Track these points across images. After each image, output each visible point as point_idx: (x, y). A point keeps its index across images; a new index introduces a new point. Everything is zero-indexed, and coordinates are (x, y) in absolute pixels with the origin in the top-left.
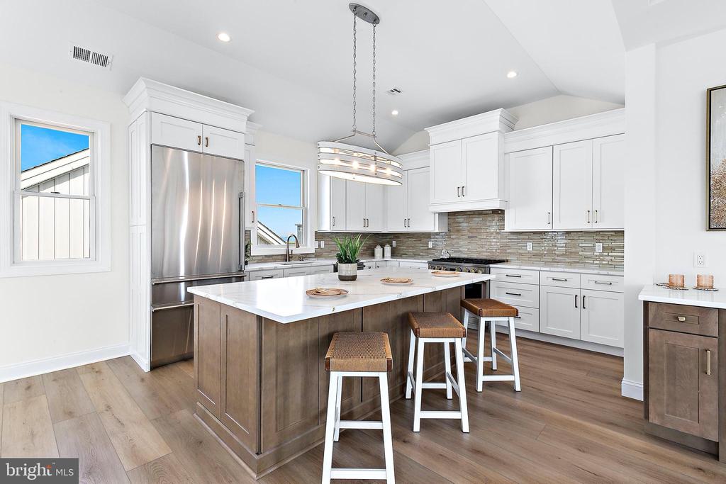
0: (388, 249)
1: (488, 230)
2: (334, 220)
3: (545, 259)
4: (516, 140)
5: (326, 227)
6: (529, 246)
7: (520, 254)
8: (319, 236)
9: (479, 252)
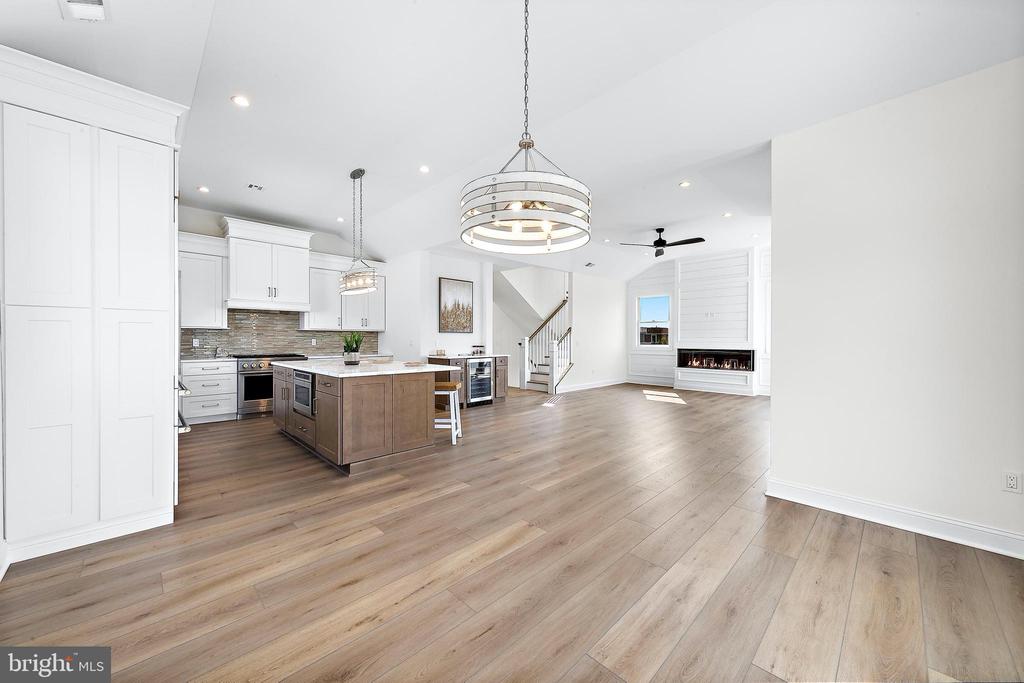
1: (275, 328)
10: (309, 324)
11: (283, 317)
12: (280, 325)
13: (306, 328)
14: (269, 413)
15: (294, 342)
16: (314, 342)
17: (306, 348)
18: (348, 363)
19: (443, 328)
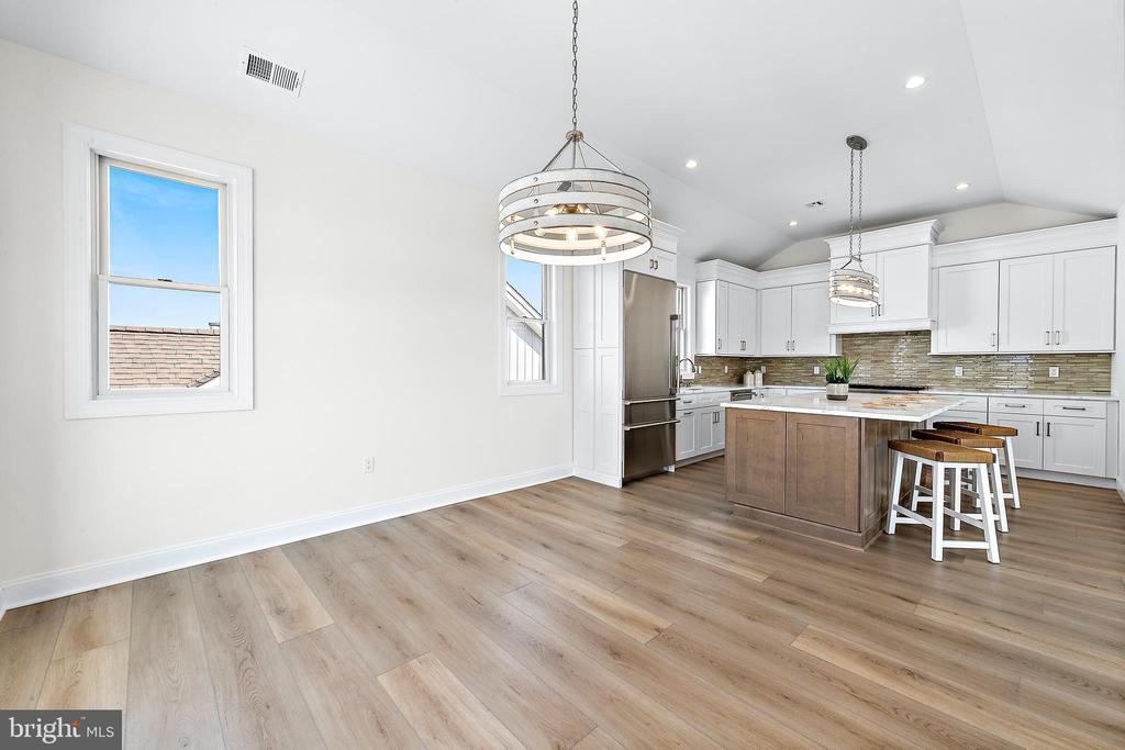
0: (759, 375)
2: (719, 342)
3: (980, 385)
4: (947, 254)
5: (709, 349)
6: (958, 371)
7: (945, 380)
8: (700, 359)
9: (888, 379)
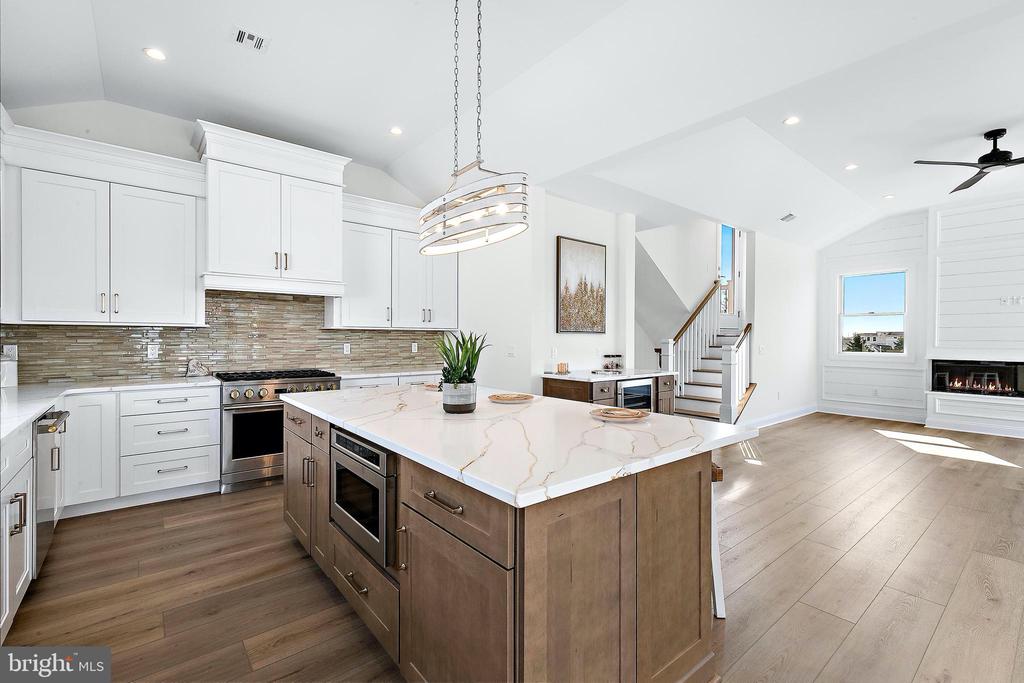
1: (285, 326)
10: (341, 317)
11: (297, 306)
12: (293, 319)
13: (336, 326)
14: (278, 479)
15: (316, 349)
16: (347, 348)
17: (335, 359)
18: (452, 409)
19: (561, 326)
